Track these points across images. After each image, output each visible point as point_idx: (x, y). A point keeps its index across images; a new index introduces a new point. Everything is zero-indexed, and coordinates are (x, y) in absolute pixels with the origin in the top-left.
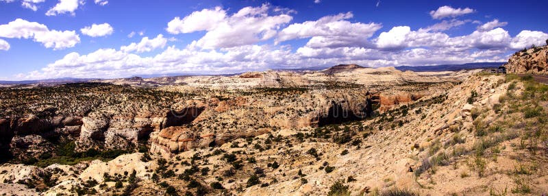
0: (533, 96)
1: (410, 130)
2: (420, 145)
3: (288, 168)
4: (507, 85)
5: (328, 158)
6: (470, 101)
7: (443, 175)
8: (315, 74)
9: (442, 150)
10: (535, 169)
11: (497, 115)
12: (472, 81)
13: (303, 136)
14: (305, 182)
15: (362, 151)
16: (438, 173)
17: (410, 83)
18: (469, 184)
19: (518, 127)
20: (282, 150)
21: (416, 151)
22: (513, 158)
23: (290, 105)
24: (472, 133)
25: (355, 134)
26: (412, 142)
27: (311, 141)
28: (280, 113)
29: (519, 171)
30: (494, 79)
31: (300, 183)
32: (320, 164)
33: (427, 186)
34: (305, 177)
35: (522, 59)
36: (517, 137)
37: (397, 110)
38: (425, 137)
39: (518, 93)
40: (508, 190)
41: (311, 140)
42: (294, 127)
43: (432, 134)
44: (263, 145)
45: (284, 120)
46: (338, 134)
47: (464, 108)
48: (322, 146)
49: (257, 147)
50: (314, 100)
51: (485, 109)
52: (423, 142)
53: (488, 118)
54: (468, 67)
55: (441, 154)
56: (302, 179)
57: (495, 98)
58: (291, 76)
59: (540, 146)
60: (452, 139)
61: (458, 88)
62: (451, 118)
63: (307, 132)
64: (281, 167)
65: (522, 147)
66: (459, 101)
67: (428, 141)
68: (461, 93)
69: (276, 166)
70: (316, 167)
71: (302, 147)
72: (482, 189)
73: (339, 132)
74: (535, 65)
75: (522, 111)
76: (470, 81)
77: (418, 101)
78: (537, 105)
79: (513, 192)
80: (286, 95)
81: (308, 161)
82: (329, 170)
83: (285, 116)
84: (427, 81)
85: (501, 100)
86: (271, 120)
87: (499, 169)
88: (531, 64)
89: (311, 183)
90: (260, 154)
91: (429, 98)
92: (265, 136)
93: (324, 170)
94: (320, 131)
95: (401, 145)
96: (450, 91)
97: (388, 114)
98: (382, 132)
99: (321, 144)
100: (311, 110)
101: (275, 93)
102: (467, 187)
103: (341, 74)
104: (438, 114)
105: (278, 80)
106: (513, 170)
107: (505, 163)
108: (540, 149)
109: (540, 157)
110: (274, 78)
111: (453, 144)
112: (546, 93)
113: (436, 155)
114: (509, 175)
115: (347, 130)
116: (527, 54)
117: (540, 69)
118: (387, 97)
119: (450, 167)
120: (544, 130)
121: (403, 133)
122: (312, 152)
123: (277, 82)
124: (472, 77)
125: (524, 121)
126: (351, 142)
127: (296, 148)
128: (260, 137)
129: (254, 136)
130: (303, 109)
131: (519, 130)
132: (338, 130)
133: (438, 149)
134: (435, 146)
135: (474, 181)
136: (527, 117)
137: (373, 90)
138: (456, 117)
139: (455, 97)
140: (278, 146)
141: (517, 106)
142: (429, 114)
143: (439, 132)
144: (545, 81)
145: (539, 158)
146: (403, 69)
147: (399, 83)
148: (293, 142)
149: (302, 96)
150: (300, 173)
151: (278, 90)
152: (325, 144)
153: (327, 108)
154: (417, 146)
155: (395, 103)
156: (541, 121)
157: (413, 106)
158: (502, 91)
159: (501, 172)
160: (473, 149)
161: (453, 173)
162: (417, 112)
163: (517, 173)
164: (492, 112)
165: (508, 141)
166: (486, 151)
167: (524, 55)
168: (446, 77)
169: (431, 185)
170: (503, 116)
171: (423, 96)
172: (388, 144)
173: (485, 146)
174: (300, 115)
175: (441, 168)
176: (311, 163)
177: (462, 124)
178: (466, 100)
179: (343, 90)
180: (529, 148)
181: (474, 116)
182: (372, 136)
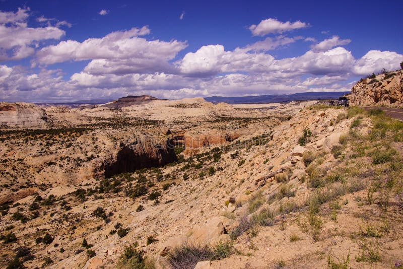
0: (383, 136)
1: (224, 179)
2: (237, 200)
3: (67, 240)
4: (350, 121)
5: (121, 217)
6: (302, 142)
7: (267, 238)
8: (96, 109)
9: (265, 206)
10: (386, 230)
11: (337, 160)
12: (304, 115)
13: (85, 193)
14: (92, 254)
15: (161, 207)
16: (260, 236)
17: (224, 119)
18: (300, 250)
19: (364, 176)
20: (56, 216)
21: (231, 207)
22: (357, 216)
23: (64, 152)
24: (304, 183)
25: (152, 185)
26: (226, 195)
27: (97, 198)
28: (50, 164)
29: (365, 232)
30: (333, 113)
31: (85, 257)
32: (111, 227)
33: (246, 252)
34: (92, 249)
35: (369, 88)
36: (363, 188)
37: (207, 154)
38: (243, 189)
39: (364, 132)
40: (350, 258)
41: (96, 196)
42: (71, 182)
43: (252, 185)
44: (26, 213)
45: (56, 174)
46: (131, 184)
47: (294, 151)
48: (110, 203)
49: (17, 217)
50: (97, 143)
51: (321, 152)
52: (240, 195)
53: (326, 164)
54: (300, 98)
55: (264, 211)
56: (88, 252)
57: (334, 137)
58: (63, 112)
59: (392, 200)
60: (278, 191)
61: (286, 124)
62: (277, 165)
63: (89, 187)
64: (57, 240)
65: (370, 202)
66: (287, 142)
67: (248, 194)
68: (290, 131)
69: (48, 240)
70: (106, 231)
71: (84, 208)
72: (317, 257)
73: (133, 182)
74: (386, 95)
75: (369, 155)
76: (301, 117)
77: (235, 141)
78: (388, 148)
79: (358, 260)
80: (57, 138)
81: (94, 225)
82: (123, 233)
83: (57, 168)
84: (246, 116)
85: (342, 141)
86: (37, 176)
87: (340, 230)
88: (381, 94)
89: (100, 255)
90: (22, 226)
91: (249, 138)
92: (29, 200)
93: (116, 234)
94: (107, 184)
95: (212, 199)
96: (275, 129)
97: (195, 160)
98: (187, 182)
99: (111, 200)
100: (93, 157)
101: (40, 138)
102: (298, 253)
103: (130, 108)
104: (260, 159)
105: (45, 118)
106: (358, 231)
107: (347, 222)
108: (392, 204)
109: (393, 214)
110: (38, 116)
111: (280, 198)
112: (400, 131)
113: (258, 212)
114: (352, 238)
115: (142, 179)
116: (375, 81)
117: (393, 101)
118: (194, 138)
119: (275, 227)
120: (398, 179)
121: (215, 183)
122: (99, 213)
123: (43, 122)
124: (304, 110)
125: (372, 168)
126: (147, 195)
127: (76, 210)
128: (20, 201)
129: (12, 202)
130: (83, 157)
131: (365, 180)
132: (130, 179)
133: (260, 204)
134: (257, 200)
135: (307, 246)
136: (376, 162)
137: (175, 128)
138: (283, 162)
139: (283, 137)
140: (50, 211)
141: (363, 149)
142: (248, 160)
143: (261, 182)
144: (399, 116)
145: (391, 216)
146: (215, 100)
147: (210, 119)
148: (72, 203)
149: (80, 139)
150: (85, 244)
151: (45, 132)
152: (115, 200)
153: (115, 153)
154: (232, 201)
155: (204, 145)
156: (393, 168)
157: (227, 149)
158: (343, 129)
159: (342, 235)
160: (306, 205)
161: (279, 235)
162: (233, 157)
163: (363, 235)
164: (331, 157)
165: (351, 195)
166: (322, 207)
167: (371, 82)
168: (270, 111)
169: (251, 251)
170: (345, 161)
171: (241, 135)
172: (196, 198)
173: (321, 201)
174: (79, 165)
175: (264, 228)
176: (99, 228)
177: (291, 171)
178: (297, 140)
179: (133, 128)
180: (379, 203)
181: (307, 162)
182: (174, 187)
